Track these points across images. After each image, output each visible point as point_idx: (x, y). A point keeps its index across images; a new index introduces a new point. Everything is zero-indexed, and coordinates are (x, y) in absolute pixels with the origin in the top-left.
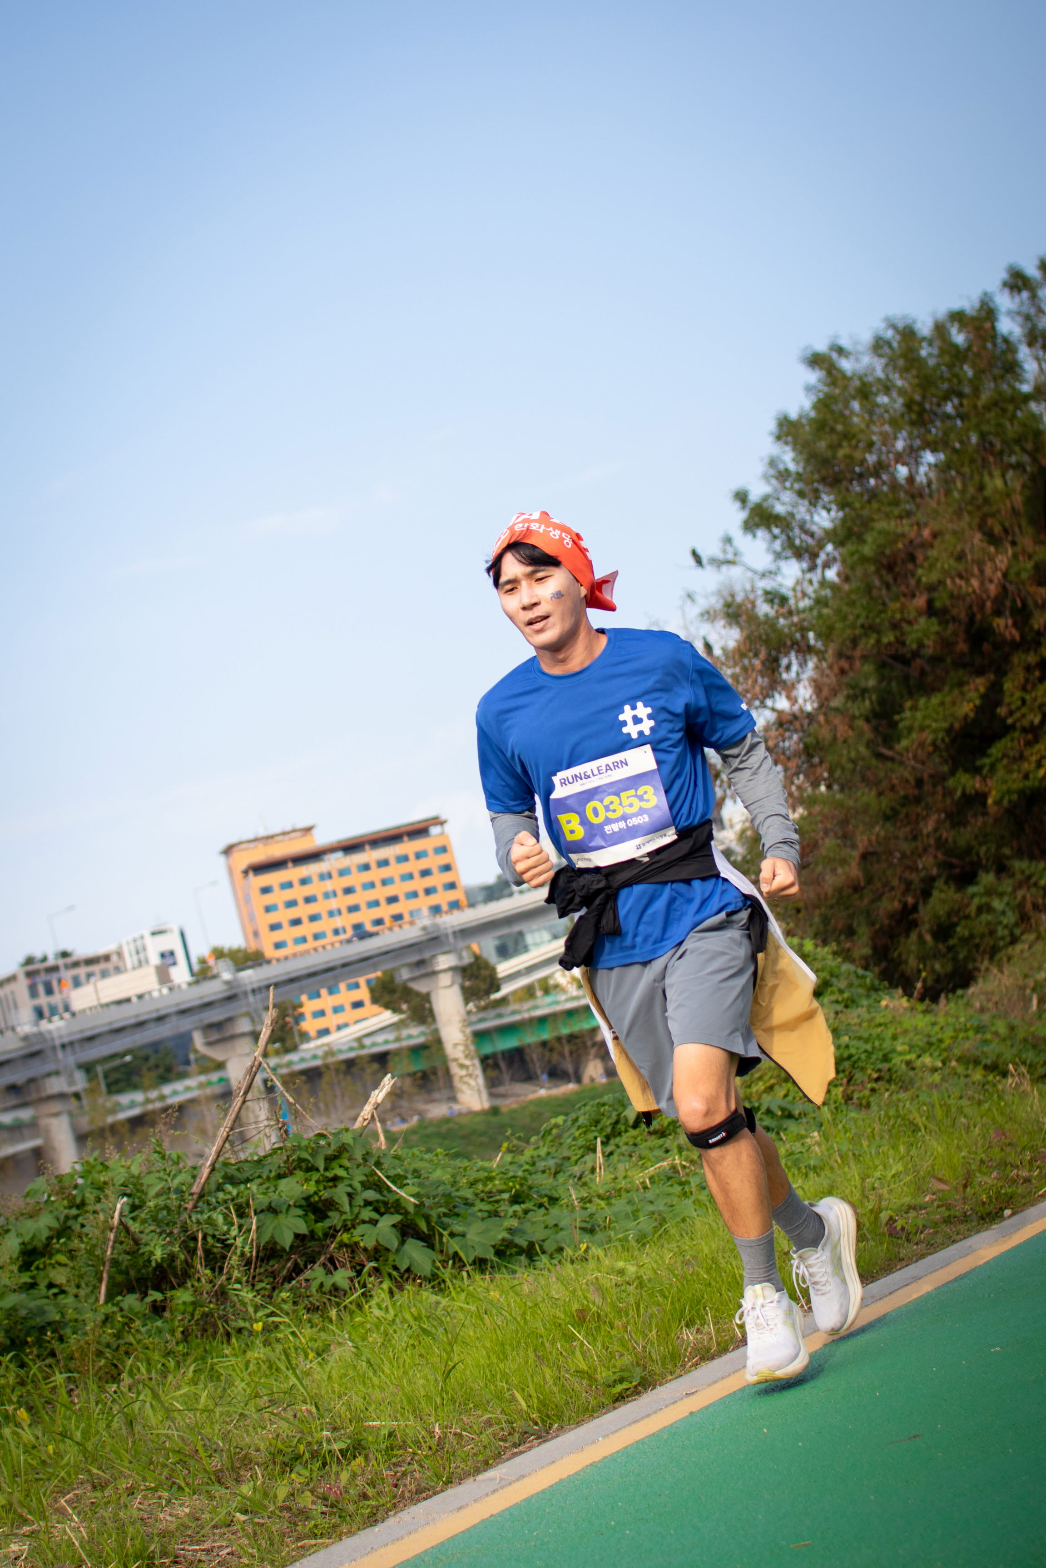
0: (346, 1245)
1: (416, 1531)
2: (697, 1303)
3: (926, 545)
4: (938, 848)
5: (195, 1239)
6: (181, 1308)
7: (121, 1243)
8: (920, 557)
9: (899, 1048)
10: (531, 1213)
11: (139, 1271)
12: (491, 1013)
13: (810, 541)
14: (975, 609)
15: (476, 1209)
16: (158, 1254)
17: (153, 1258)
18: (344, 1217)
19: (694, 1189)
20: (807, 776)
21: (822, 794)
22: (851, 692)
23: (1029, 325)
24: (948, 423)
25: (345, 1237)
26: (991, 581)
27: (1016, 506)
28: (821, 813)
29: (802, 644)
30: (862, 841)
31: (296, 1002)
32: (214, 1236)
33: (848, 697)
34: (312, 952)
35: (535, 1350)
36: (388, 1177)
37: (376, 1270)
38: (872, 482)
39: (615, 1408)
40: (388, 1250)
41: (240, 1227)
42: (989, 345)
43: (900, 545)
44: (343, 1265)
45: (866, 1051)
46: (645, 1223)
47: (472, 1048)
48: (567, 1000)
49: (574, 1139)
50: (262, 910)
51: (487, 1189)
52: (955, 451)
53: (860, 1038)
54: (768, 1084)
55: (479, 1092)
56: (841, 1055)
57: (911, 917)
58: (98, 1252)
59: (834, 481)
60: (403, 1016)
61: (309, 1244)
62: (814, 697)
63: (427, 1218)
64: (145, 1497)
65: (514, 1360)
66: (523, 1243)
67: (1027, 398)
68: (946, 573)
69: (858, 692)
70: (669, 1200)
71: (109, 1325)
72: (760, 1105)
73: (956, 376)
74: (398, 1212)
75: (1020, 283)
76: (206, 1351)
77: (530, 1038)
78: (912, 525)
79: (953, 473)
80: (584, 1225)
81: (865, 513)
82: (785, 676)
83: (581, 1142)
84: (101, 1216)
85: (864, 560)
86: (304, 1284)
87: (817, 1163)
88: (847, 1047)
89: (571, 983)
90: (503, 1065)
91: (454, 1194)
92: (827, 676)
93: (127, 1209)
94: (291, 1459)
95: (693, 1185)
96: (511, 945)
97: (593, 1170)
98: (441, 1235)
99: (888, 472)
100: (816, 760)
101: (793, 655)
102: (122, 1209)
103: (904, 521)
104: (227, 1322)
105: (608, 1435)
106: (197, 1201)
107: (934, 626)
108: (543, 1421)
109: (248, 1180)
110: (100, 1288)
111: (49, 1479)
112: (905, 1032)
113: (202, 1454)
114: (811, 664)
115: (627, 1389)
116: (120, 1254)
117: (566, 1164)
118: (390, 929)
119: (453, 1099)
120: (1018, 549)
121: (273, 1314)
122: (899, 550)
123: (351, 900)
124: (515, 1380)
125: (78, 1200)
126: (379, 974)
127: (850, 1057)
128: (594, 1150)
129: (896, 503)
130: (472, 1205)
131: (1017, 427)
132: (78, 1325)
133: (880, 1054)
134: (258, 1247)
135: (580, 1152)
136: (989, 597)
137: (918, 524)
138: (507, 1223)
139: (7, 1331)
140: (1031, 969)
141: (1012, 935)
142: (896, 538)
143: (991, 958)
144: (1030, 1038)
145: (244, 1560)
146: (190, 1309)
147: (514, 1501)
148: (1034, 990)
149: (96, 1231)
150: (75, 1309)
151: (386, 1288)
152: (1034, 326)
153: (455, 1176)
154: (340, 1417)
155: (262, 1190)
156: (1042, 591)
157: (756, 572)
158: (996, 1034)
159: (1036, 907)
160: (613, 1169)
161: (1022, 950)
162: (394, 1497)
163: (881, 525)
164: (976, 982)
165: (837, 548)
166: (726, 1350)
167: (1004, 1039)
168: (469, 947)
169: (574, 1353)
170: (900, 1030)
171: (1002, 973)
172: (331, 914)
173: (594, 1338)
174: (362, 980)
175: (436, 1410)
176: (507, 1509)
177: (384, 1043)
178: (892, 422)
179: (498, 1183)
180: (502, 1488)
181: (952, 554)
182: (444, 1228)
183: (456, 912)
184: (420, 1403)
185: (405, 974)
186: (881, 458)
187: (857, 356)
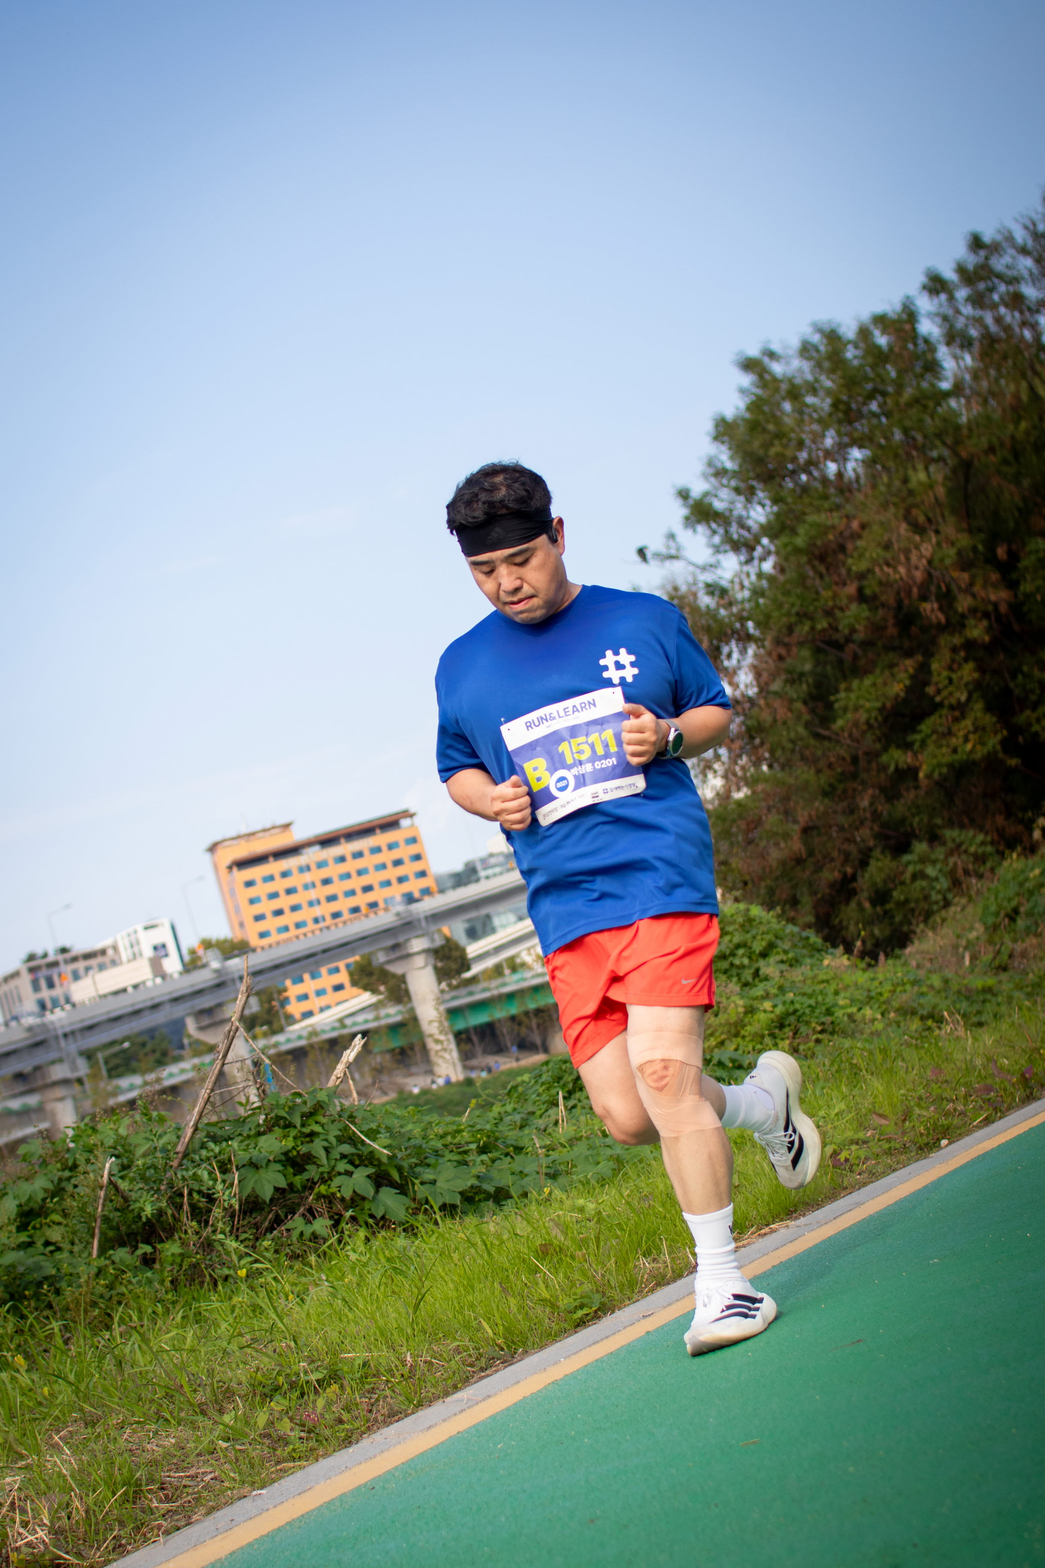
0: (324, 1197)
1: (387, 1450)
2: (652, 1233)
3: (855, 536)
4: (873, 821)
5: (181, 1195)
6: (170, 1259)
7: (111, 1201)
8: (849, 546)
9: (841, 1002)
10: (498, 1162)
11: (129, 1227)
12: (463, 991)
13: (747, 534)
14: (903, 595)
15: (446, 1159)
16: (148, 1210)
17: (143, 1214)
18: (321, 1169)
20: (749, 756)
21: (763, 772)
22: (790, 676)
23: (947, 326)
24: (874, 420)
25: (323, 1189)
26: (917, 568)
27: (940, 496)
28: (764, 791)
29: (742, 633)
30: (803, 816)
31: (281, 986)
32: (199, 1192)
33: (786, 681)
34: (295, 939)
35: (500, 1284)
36: (361, 1132)
37: (353, 1219)
38: (804, 477)
39: (576, 1332)
40: (364, 1199)
41: (224, 1181)
42: (912, 346)
43: (832, 537)
44: (321, 1215)
45: (811, 1006)
46: (605, 1167)
47: (446, 1024)
48: (533, 977)
49: (539, 1095)
50: (246, 903)
51: (456, 1141)
52: (880, 446)
53: (804, 994)
54: (719, 1040)
55: (454, 1064)
56: (788, 1010)
57: (850, 886)
58: (90, 1209)
59: (769, 477)
60: (381, 997)
61: (289, 1196)
62: (755, 683)
63: (400, 1169)
64: (134, 1432)
65: (481, 1292)
66: (490, 1188)
67: (947, 395)
68: (874, 562)
69: (796, 676)
71: (101, 1277)
72: (712, 1057)
73: (879, 375)
74: (372, 1164)
75: (938, 286)
76: (194, 1298)
77: (499, 1014)
78: (841, 518)
79: (879, 467)
80: (548, 1171)
81: (799, 507)
82: (726, 663)
83: (545, 1097)
84: (92, 1176)
85: (798, 551)
88: (793, 1002)
89: (536, 961)
90: (475, 1038)
91: (424, 1146)
92: (766, 662)
93: (116, 1169)
94: (271, 1390)
96: (479, 927)
97: (556, 1123)
98: (413, 1184)
99: (819, 469)
100: (757, 741)
101: (733, 644)
102: (110, 1168)
103: (835, 514)
104: (213, 1271)
105: (570, 1356)
106: (182, 1159)
107: (864, 611)
108: (509, 1347)
109: (232, 1139)
110: (92, 1243)
111: (44, 1419)
112: (846, 988)
113: (187, 1389)
114: (751, 651)
115: (588, 1314)
116: (111, 1211)
117: (531, 1118)
118: (367, 916)
119: (430, 1072)
120: (942, 537)
121: (257, 1261)
122: (830, 542)
123: (329, 890)
124: (480, 1310)
125: (70, 1163)
126: (357, 958)
127: (796, 1012)
128: (557, 1105)
129: (826, 497)
130: (443, 1156)
131: (938, 422)
132: (73, 1276)
133: (824, 1008)
134: (241, 1199)
135: (544, 1107)
136: (915, 583)
137: (847, 517)
138: (474, 1171)
139: (6, 1286)
140: (963, 929)
141: (945, 899)
142: (826, 529)
143: (926, 921)
144: (963, 990)
145: (226, 1484)
146: (178, 1260)
147: (480, 1419)
148: (966, 948)
149: (88, 1190)
150: (70, 1264)
151: (362, 1233)
152: (952, 327)
153: (425, 1130)
154: (317, 1350)
155: (243, 1146)
156: (965, 576)
157: (697, 567)
158: (932, 987)
159: (966, 872)
160: (574, 1121)
161: (955, 913)
162: (368, 1421)
163: (812, 518)
164: (912, 942)
165: (771, 541)
166: (680, 1276)
167: (939, 992)
168: (440, 931)
169: (537, 1283)
170: (841, 986)
171: (937, 934)
172: (311, 904)
173: (556, 1269)
174: (342, 965)
175: (407, 1340)
176: (474, 1426)
177: (364, 1022)
178: (821, 421)
179: (466, 1135)
180: (469, 1407)
181: (880, 544)
182: (417, 1178)
183: (427, 898)
184: (393, 1334)
185: (382, 958)
186: (811, 455)
187: (787, 360)
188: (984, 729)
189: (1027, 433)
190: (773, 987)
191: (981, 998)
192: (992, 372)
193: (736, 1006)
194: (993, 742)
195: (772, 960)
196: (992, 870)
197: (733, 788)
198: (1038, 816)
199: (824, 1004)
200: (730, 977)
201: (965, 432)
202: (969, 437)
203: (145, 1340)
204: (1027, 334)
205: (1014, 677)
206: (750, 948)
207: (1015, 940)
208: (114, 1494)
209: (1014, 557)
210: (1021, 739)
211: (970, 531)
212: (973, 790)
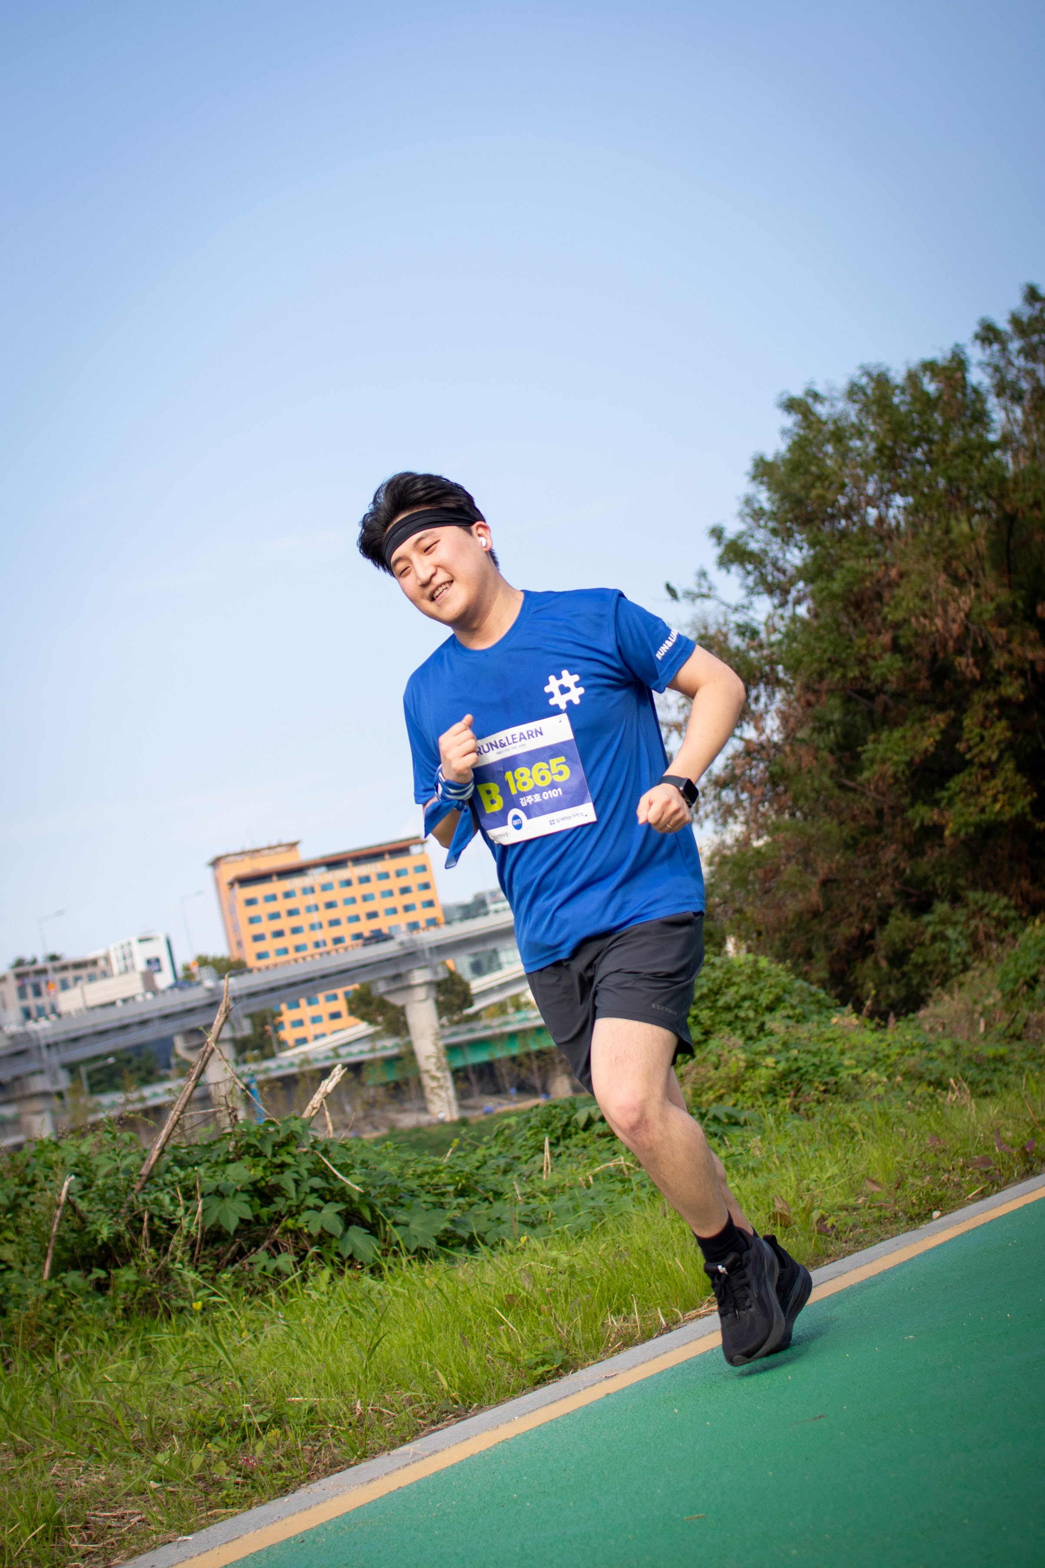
0: (291, 1231)
1: (324, 1501)
2: (625, 1291)
3: (892, 585)
4: (894, 877)
5: (141, 1220)
6: (124, 1286)
7: (68, 1221)
8: (886, 595)
9: (847, 1062)
10: (475, 1207)
11: (84, 1249)
12: (463, 1027)
13: (781, 577)
14: (938, 647)
15: (421, 1200)
16: (105, 1234)
17: (99, 1237)
18: (289, 1202)
19: (635, 1188)
20: (771, 804)
21: (784, 821)
22: (817, 724)
23: (998, 376)
24: (919, 468)
25: (290, 1223)
26: (954, 621)
27: (980, 549)
28: (783, 840)
29: (770, 677)
30: (823, 867)
31: (275, 1010)
32: (160, 1217)
33: (814, 729)
34: (293, 963)
35: (461, 1334)
36: (335, 1166)
37: (319, 1256)
38: (843, 522)
39: (534, 1390)
40: (332, 1236)
41: (187, 1209)
42: (959, 395)
43: (868, 584)
44: (286, 1251)
45: (814, 1064)
46: (583, 1217)
47: (444, 1060)
50: (246, 921)
51: (434, 1181)
52: (923, 494)
53: (809, 1052)
54: (718, 1094)
55: (449, 1103)
56: (790, 1067)
57: (867, 943)
58: (44, 1228)
59: (806, 520)
60: (378, 1028)
61: (254, 1228)
62: (780, 728)
63: (371, 1207)
64: (64, 1465)
65: (440, 1340)
66: (464, 1233)
67: (993, 446)
68: (911, 612)
69: (823, 725)
70: (610, 1197)
71: (50, 1300)
72: (707, 1111)
73: (926, 422)
74: (343, 1200)
75: (991, 336)
76: (146, 1329)
77: (500, 1053)
78: (879, 565)
79: (921, 515)
80: (525, 1219)
81: (835, 551)
82: (753, 707)
83: (532, 1142)
84: (49, 1193)
85: (833, 596)
86: (247, 1267)
87: (755, 1165)
88: (796, 1059)
90: (473, 1077)
91: (399, 1185)
92: (794, 708)
93: (76, 1188)
94: (212, 1431)
95: (634, 1183)
96: (485, 963)
97: (541, 1170)
98: (385, 1224)
99: (859, 513)
100: (781, 789)
101: (762, 687)
102: (69, 1187)
103: (873, 561)
104: (168, 1301)
105: (524, 1414)
106: (146, 1182)
107: (897, 662)
108: (464, 1400)
109: (197, 1164)
110: (44, 1264)
112: (853, 1048)
113: (122, 1423)
114: (777, 696)
115: (549, 1372)
116: (66, 1232)
117: (516, 1163)
119: (424, 1110)
120: (981, 591)
121: (214, 1294)
122: (867, 589)
123: (332, 914)
124: (437, 1360)
125: (29, 1179)
126: (357, 986)
127: (798, 1069)
128: (543, 1151)
129: (865, 544)
130: (418, 1196)
131: (983, 474)
132: (20, 1299)
133: (828, 1068)
134: (203, 1228)
135: (530, 1152)
136: (951, 636)
137: (884, 564)
138: (450, 1214)
140: (981, 995)
141: (964, 963)
142: (863, 576)
143: (942, 984)
144: (974, 1057)
145: (152, 1527)
146: (133, 1287)
147: (422, 1475)
148: (982, 1014)
149: (44, 1209)
150: (19, 1285)
151: (326, 1273)
152: (1002, 379)
153: (402, 1168)
154: (264, 1392)
155: (210, 1173)
156: (1003, 632)
157: (728, 606)
158: (941, 1052)
159: (988, 937)
160: (559, 1169)
161: (973, 978)
162: (308, 1470)
163: (850, 564)
164: (927, 1006)
165: (806, 585)
166: (650, 1337)
167: (949, 1058)
168: (444, 964)
169: (500, 1336)
170: (847, 1046)
171: (953, 998)
172: (312, 927)
173: (521, 1322)
174: (340, 992)
175: (359, 1387)
176: (416, 1482)
177: (359, 1053)
178: (864, 465)
179: (444, 1177)
180: (414, 1462)
181: (917, 594)
182: (389, 1218)
183: (432, 929)
184: (343, 1380)
185: (381, 987)
186: (851, 500)
187: (832, 402)
188: (1013, 789)
190: (777, 1042)
191: (992, 1067)
193: (738, 1060)
194: (1023, 803)
195: (778, 1014)
196: (1014, 936)
197: (753, 836)
199: (828, 1063)
200: (734, 1030)
201: (1011, 485)
202: (1014, 491)
203: (88, 1370)
206: (757, 1001)
207: (1032, 1009)
208: (33, 1530)
211: (1010, 587)
212: (999, 851)
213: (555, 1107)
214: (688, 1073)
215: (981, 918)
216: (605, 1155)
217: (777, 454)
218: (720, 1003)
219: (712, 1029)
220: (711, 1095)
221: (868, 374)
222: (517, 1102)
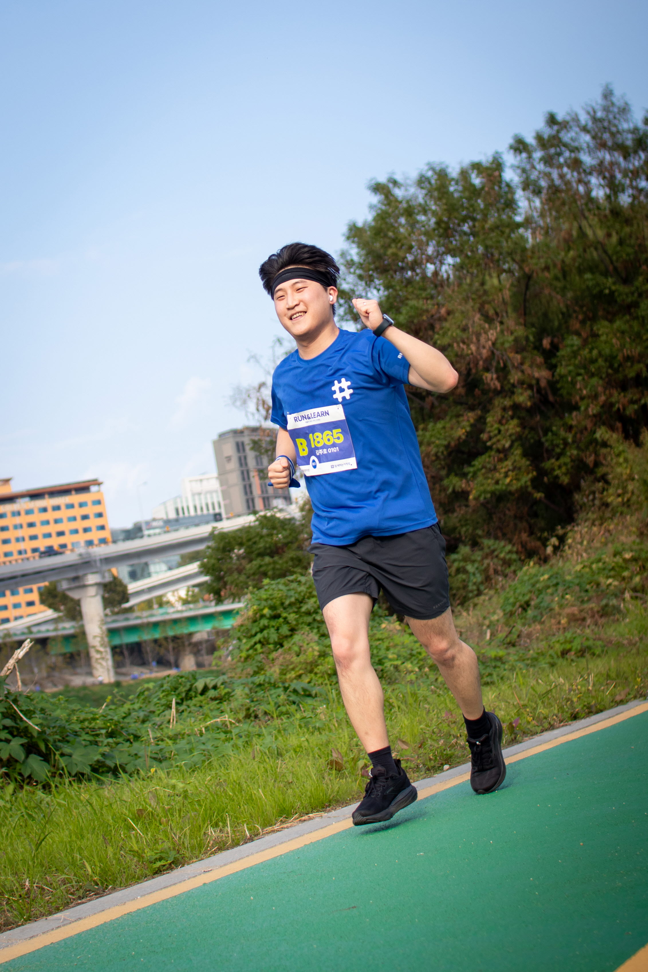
2: (223, 810)
3: (442, 319)
8: (437, 326)
9: (390, 656)
10: (120, 745)
12: (121, 617)
14: (472, 365)
15: (81, 738)
19: (234, 737)
23: (524, 176)
24: (465, 238)
27: (505, 297)
34: (3, 565)
35: (104, 835)
36: (21, 711)
37: (7, 775)
38: (410, 273)
39: (153, 878)
40: (17, 761)
42: (496, 188)
46: (196, 757)
47: (106, 639)
48: (174, 612)
49: (159, 699)
51: (91, 726)
52: (467, 256)
54: (298, 674)
55: (108, 670)
59: (384, 270)
60: (61, 614)
63: (46, 742)
65: (88, 839)
66: (110, 763)
67: (518, 225)
68: (454, 339)
70: (216, 743)
73: (472, 206)
74: (26, 736)
75: (521, 147)
77: (146, 636)
78: (434, 305)
79: (465, 272)
80: (155, 756)
81: (404, 294)
83: (163, 701)
87: (321, 726)
89: (178, 601)
90: (126, 653)
91: (67, 727)
95: (233, 734)
96: (139, 572)
97: (169, 722)
98: (55, 754)
99: (421, 268)
103: (429, 302)
105: (144, 895)
108: (102, 883)
112: (395, 646)
115: (164, 865)
117: (152, 715)
119: (90, 674)
120: (504, 327)
122: (424, 321)
123: (32, 531)
124: (85, 854)
126: (47, 583)
128: (170, 707)
129: (424, 289)
130: (80, 736)
131: (510, 244)
135: (162, 708)
136: (482, 358)
137: (438, 304)
138: (102, 750)
140: (489, 613)
141: (478, 590)
142: (421, 312)
143: (462, 604)
144: (481, 657)
147: (70, 935)
148: (488, 627)
151: (11, 788)
152: (527, 178)
153: (69, 715)
156: (519, 357)
160: (182, 722)
161: (484, 601)
163: (413, 303)
166: (238, 845)
168: (110, 571)
169: (131, 838)
170: (391, 644)
171: (469, 614)
172: (17, 540)
173: (147, 829)
174: (35, 587)
175: (28, 870)
176: (64, 940)
177: (46, 631)
178: (426, 234)
179: (99, 723)
180: (64, 925)
181: (459, 327)
182: (57, 750)
183: (103, 546)
184: (18, 864)
185: (64, 585)
186: (416, 257)
187: (406, 187)
188: (520, 469)
189: (574, 259)
191: (493, 664)
192: (554, 213)
193: (313, 650)
194: (526, 479)
196: (515, 572)
198: (552, 536)
199: (377, 656)
200: (312, 629)
202: (532, 258)
204: (581, 189)
205: (545, 434)
207: (525, 625)
209: (555, 347)
210: (546, 479)
211: (525, 325)
212: (507, 512)
213: (182, 677)
214: (277, 658)
215: (492, 559)
216: (216, 713)
217: (365, 223)
218: (303, 609)
219: (296, 628)
220: (293, 674)
221: (433, 169)
222: (157, 672)
